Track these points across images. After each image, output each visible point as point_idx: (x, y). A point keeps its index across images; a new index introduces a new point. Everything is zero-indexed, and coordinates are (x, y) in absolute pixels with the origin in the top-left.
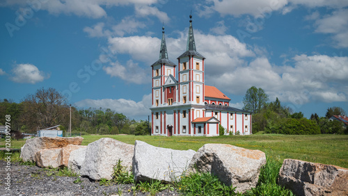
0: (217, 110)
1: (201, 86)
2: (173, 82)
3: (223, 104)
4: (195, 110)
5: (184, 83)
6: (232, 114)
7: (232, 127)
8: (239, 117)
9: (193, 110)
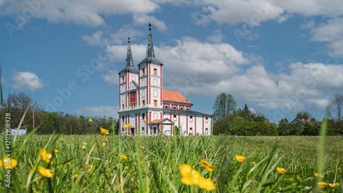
0: (175, 113)
1: (159, 90)
2: (135, 88)
3: (185, 108)
4: (153, 112)
5: (143, 88)
6: (191, 117)
7: (191, 129)
8: (199, 120)
9: (150, 113)
